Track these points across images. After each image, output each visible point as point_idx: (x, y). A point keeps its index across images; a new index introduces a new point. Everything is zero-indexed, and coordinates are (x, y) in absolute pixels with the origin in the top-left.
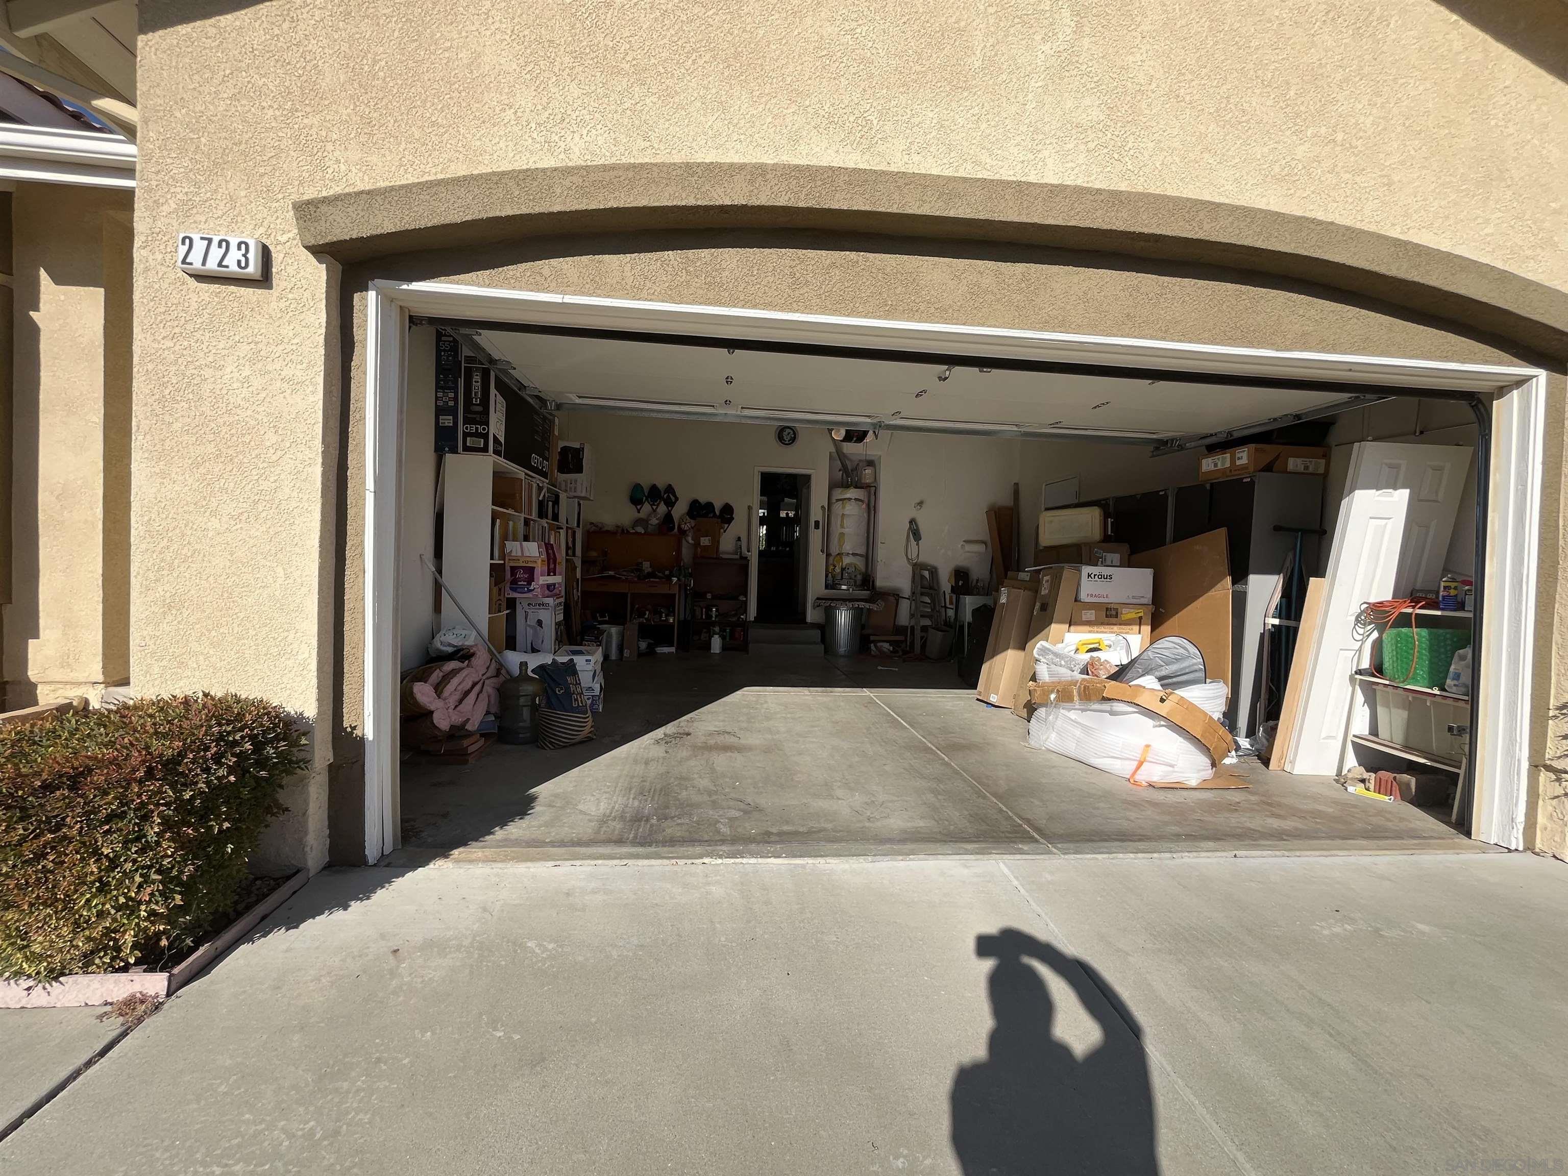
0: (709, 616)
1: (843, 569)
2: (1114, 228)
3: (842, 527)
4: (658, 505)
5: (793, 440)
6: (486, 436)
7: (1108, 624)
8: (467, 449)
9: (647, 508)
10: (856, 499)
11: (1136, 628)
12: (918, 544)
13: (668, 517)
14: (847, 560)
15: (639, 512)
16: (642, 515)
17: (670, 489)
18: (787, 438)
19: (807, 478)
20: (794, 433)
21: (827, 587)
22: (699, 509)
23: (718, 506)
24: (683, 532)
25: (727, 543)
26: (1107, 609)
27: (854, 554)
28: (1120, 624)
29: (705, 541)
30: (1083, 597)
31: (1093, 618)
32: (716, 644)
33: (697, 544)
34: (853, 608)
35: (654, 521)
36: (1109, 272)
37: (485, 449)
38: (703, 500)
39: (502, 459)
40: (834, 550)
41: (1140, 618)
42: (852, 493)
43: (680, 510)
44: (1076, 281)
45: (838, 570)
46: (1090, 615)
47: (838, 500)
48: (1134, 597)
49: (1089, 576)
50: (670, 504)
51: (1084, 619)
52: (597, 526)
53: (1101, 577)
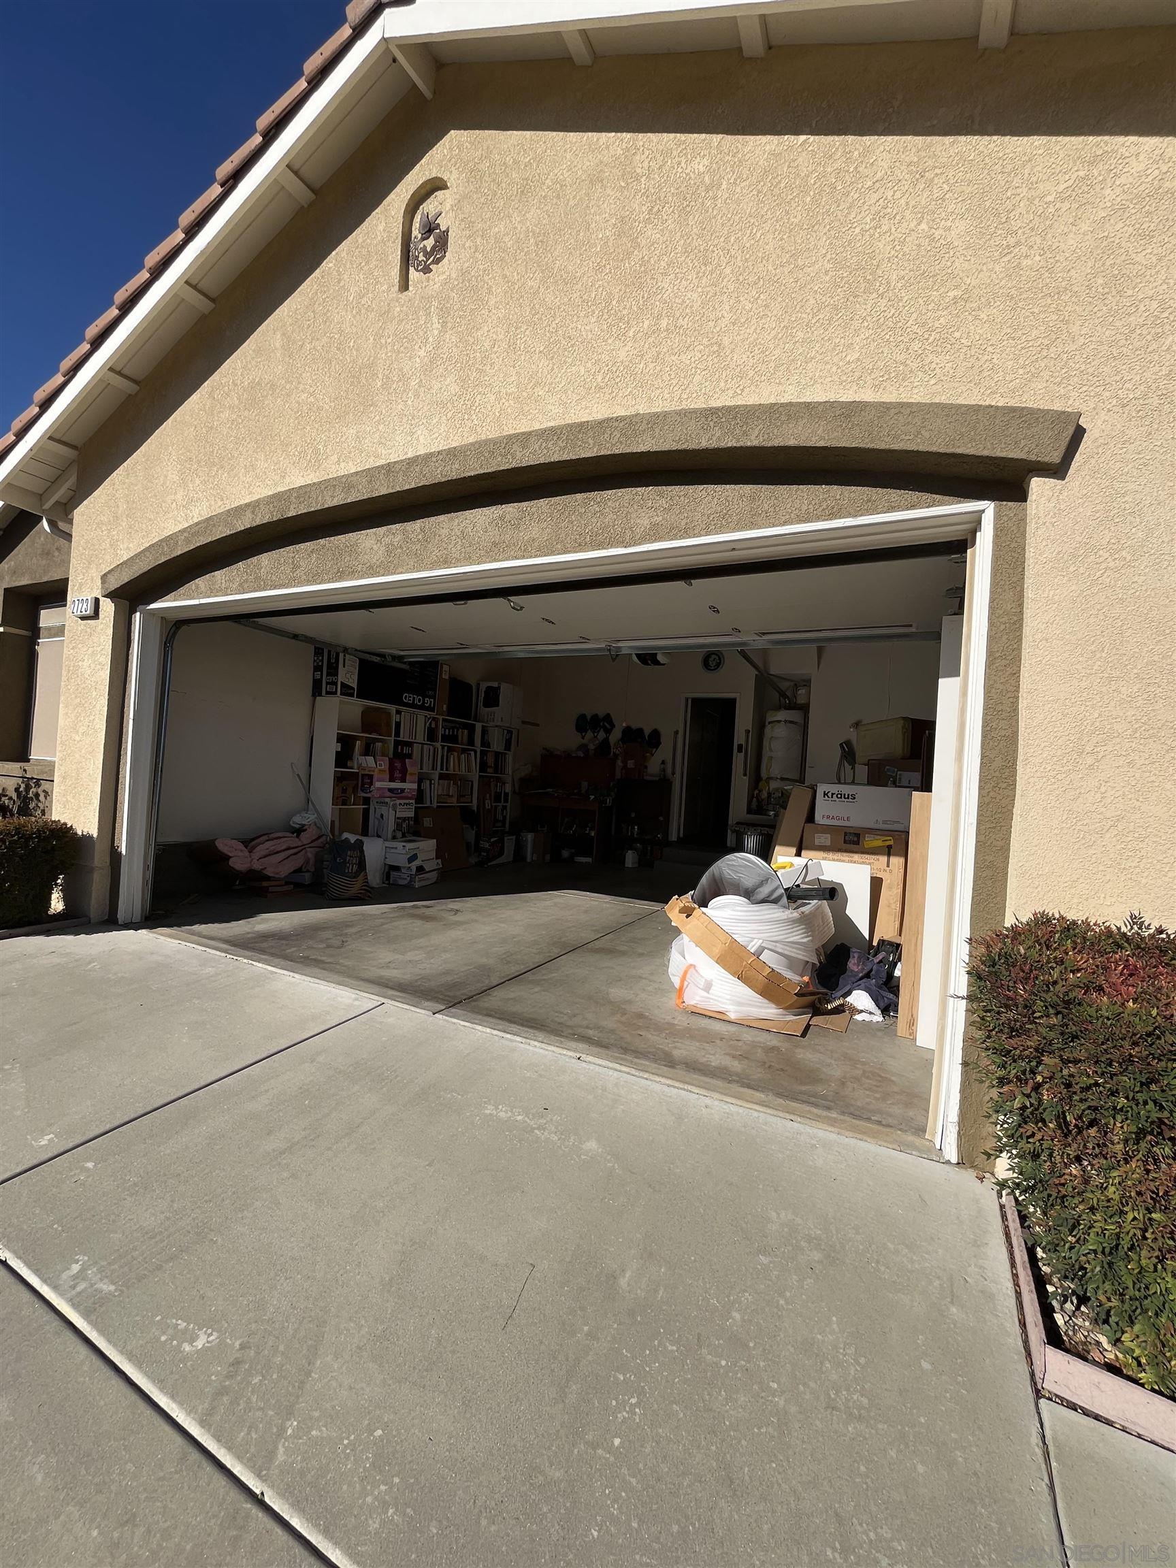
0: (632, 834)
1: (769, 794)
2: (450, 478)
3: (771, 750)
4: (599, 731)
5: (718, 665)
6: (335, 684)
7: (846, 851)
8: (328, 693)
9: (589, 735)
10: (786, 721)
11: (884, 859)
12: (853, 768)
13: (606, 741)
14: (774, 785)
15: (583, 738)
16: (584, 741)
17: (608, 718)
18: (712, 664)
19: (732, 702)
20: (720, 659)
21: (749, 811)
22: (632, 735)
23: (647, 732)
24: (616, 756)
25: (653, 766)
26: (846, 834)
27: (782, 779)
28: (863, 853)
29: (631, 764)
30: (818, 818)
31: (828, 843)
32: (630, 859)
33: (625, 767)
34: (761, 834)
35: (592, 747)
36: (480, 510)
37: (335, 693)
38: (634, 726)
39: (355, 699)
40: (764, 774)
41: (889, 847)
42: (782, 715)
43: (616, 735)
44: (456, 523)
45: (764, 795)
46: (825, 839)
47: (769, 723)
48: (885, 822)
49: (825, 794)
50: (608, 731)
51: (817, 842)
52: (548, 751)
53: (841, 796)
